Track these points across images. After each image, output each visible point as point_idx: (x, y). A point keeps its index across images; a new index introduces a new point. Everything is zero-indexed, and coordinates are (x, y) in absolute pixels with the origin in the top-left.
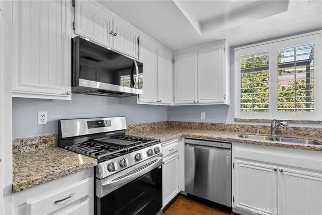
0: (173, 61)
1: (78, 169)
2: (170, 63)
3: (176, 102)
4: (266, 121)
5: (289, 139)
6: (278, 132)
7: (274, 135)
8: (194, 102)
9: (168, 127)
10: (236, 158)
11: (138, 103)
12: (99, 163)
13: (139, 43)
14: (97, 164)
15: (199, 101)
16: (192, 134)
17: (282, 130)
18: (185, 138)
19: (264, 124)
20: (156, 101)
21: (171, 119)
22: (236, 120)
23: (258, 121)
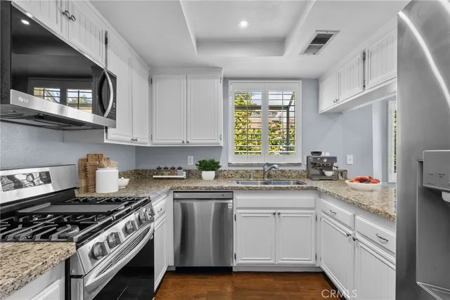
0: (151, 81)
1: (46, 266)
2: (147, 84)
3: (155, 141)
4: (259, 165)
5: (279, 182)
6: (269, 176)
7: (266, 179)
8: (183, 142)
9: (138, 178)
10: (238, 208)
11: (105, 141)
12: (77, 248)
13: (106, 43)
14: (75, 251)
15: (189, 141)
16: (184, 185)
17: (272, 173)
18: (174, 192)
19: (257, 169)
20: (129, 139)
21: (142, 167)
22: (230, 165)
23: (251, 165)
